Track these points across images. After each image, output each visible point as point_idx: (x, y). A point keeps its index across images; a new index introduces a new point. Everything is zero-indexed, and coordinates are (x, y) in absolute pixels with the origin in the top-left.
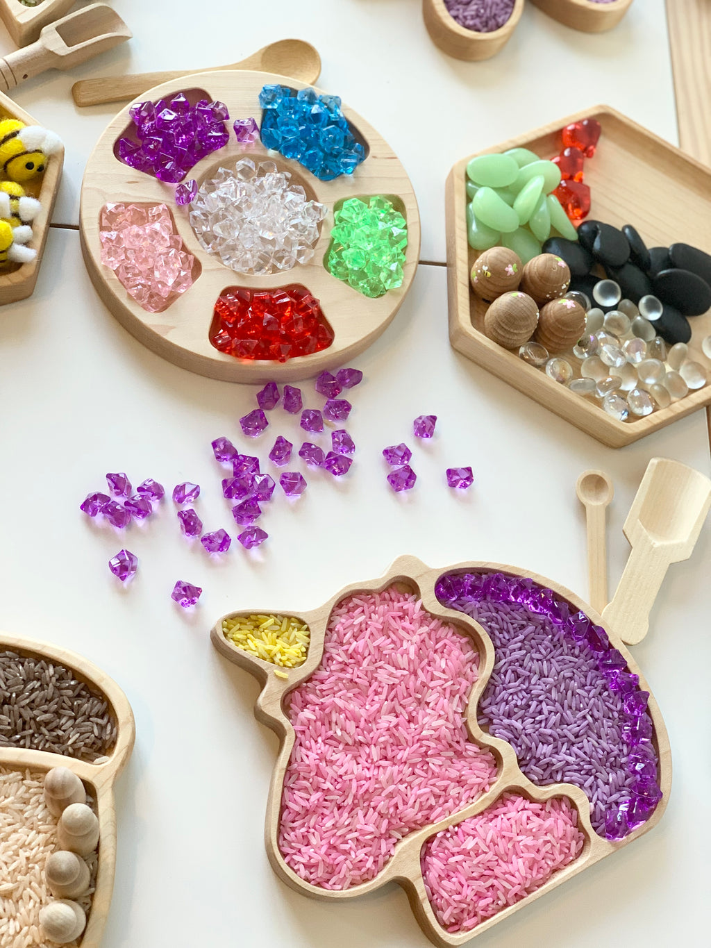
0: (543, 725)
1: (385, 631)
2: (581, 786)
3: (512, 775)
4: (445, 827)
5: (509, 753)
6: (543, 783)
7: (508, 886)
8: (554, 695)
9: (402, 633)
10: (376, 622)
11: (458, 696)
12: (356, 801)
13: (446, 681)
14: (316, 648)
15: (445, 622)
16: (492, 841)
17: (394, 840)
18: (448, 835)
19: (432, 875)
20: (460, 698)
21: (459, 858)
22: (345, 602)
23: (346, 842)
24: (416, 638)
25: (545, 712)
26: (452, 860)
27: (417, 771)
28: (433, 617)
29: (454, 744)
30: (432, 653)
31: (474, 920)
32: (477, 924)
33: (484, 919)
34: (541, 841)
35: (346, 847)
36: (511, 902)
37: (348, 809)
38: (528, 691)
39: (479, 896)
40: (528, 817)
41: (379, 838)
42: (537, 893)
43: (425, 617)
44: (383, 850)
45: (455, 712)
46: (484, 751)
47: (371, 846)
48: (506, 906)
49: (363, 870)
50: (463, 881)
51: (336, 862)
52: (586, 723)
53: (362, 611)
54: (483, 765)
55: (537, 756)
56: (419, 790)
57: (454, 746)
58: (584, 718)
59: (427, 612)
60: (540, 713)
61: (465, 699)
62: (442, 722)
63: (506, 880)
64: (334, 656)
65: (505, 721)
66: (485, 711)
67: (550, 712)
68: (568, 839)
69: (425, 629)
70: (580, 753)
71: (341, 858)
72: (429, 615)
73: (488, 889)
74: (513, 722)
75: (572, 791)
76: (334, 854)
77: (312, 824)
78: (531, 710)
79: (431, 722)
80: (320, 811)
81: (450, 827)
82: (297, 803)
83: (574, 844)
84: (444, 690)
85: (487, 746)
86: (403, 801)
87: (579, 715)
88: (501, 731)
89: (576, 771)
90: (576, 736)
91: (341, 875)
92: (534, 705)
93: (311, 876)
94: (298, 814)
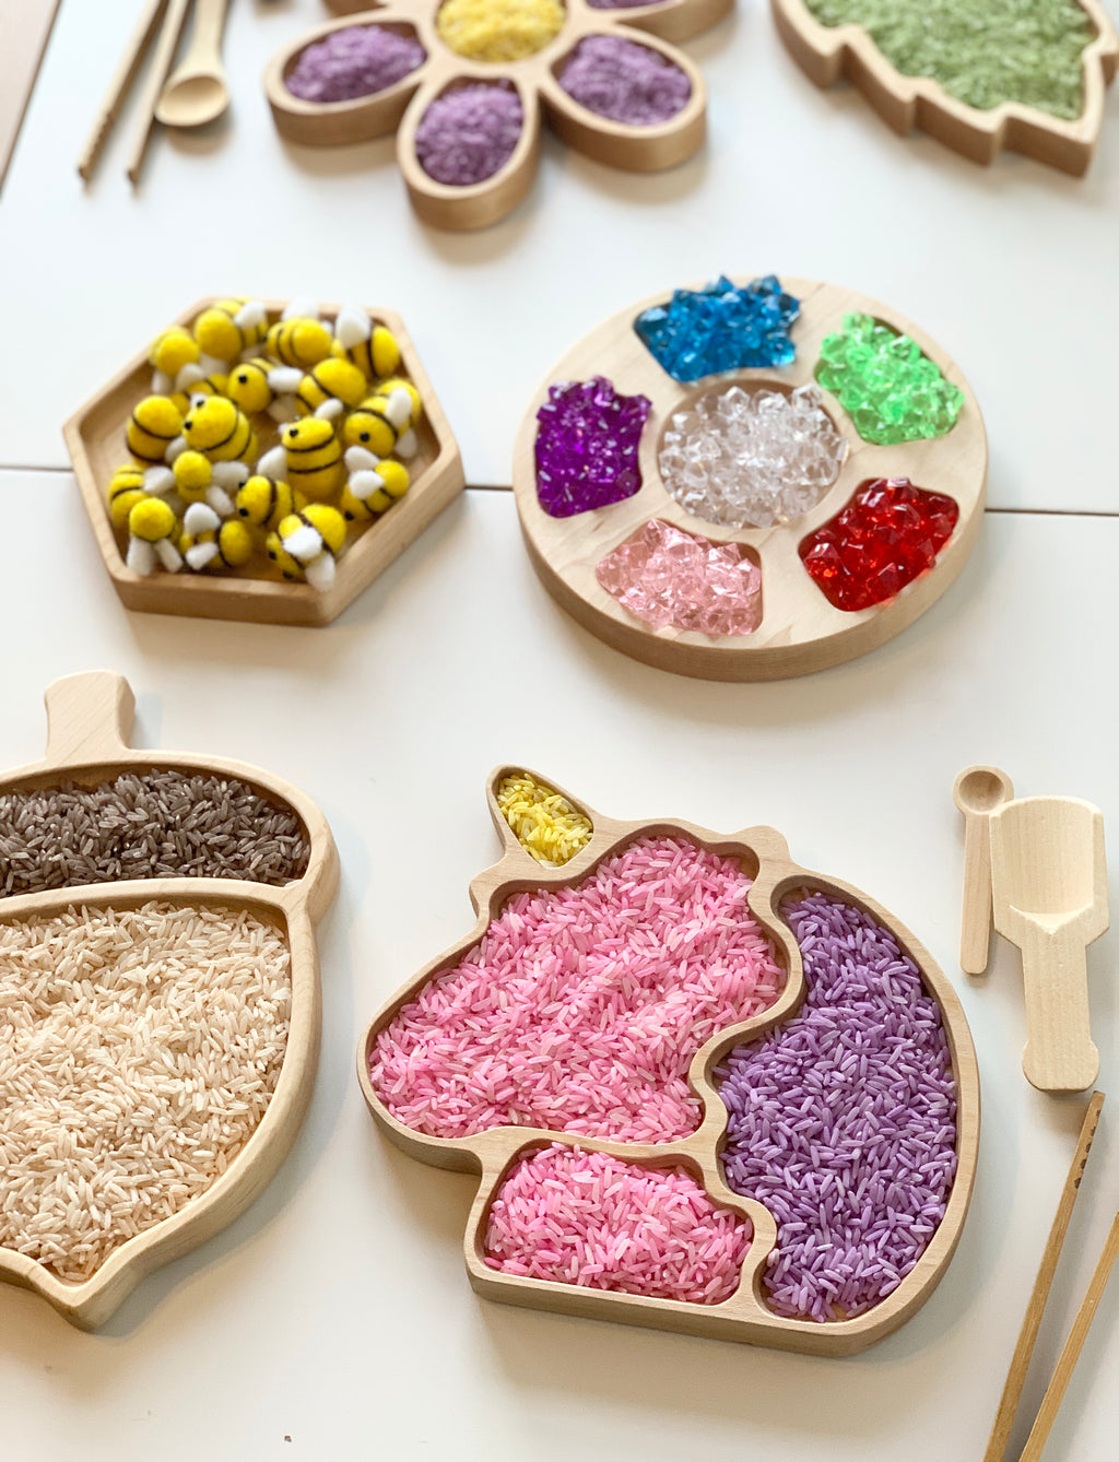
0: (789, 1121)
1: (682, 896)
2: (780, 1224)
3: (702, 1147)
4: (570, 1142)
5: (716, 1120)
6: (737, 1188)
7: (590, 1259)
8: (832, 1097)
9: (699, 909)
10: (682, 877)
11: (710, 1020)
12: (496, 1048)
13: (710, 993)
14: (583, 859)
15: (765, 933)
16: (613, 1196)
17: (505, 1119)
18: (568, 1154)
19: (511, 1186)
20: (713, 1024)
21: (558, 1185)
22: (656, 834)
23: (448, 1080)
24: (709, 925)
25: (804, 1108)
26: (549, 1182)
27: (592, 1064)
28: (751, 915)
29: (662, 1069)
30: (717, 953)
31: (523, 1268)
32: (523, 1275)
33: (535, 1276)
34: (674, 1242)
35: (444, 1083)
36: (581, 1280)
37: (479, 1049)
38: (802, 1071)
39: (548, 1244)
40: (679, 1204)
41: (490, 1104)
42: (620, 1296)
43: (742, 910)
44: (484, 1117)
45: (692, 1035)
46: (691, 1100)
47: (473, 1104)
48: (574, 1282)
49: (443, 1122)
50: (541, 1213)
51: (421, 1091)
52: (847, 1156)
53: (671, 859)
54: (677, 1116)
55: (751, 1150)
56: (579, 1086)
57: (660, 1069)
58: (850, 1150)
59: (747, 905)
60: (799, 1106)
61: (716, 1027)
62: (665, 1032)
63: (593, 1251)
64: (599, 884)
65: (745, 1085)
66: (731, 1061)
67: (810, 1113)
68: (715, 1270)
69: (732, 923)
70: (811, 1186)
71: (432, 1092)
72: (747, 909)
73: (565, 1246)
74: (753, 1093)
75: (763, 1220)
76: (425, 1081)
77: (429, 1035)
78: (787, 1094)
79: (651, 1024)
80: (447, 1028)
81: (577, 1147)
82: (431, 1004)
83: (717, 1281)
84: (699, 1002)
85: (699, 1097)
86: (550, 1082)
87: (848, 1142)
88: (729, 1092)
89: (790, 1203)
90: (824, 1164)
91: (416, 1109)
92: (797, 1090)
93: (383, 1085)
94: (423, 1016)
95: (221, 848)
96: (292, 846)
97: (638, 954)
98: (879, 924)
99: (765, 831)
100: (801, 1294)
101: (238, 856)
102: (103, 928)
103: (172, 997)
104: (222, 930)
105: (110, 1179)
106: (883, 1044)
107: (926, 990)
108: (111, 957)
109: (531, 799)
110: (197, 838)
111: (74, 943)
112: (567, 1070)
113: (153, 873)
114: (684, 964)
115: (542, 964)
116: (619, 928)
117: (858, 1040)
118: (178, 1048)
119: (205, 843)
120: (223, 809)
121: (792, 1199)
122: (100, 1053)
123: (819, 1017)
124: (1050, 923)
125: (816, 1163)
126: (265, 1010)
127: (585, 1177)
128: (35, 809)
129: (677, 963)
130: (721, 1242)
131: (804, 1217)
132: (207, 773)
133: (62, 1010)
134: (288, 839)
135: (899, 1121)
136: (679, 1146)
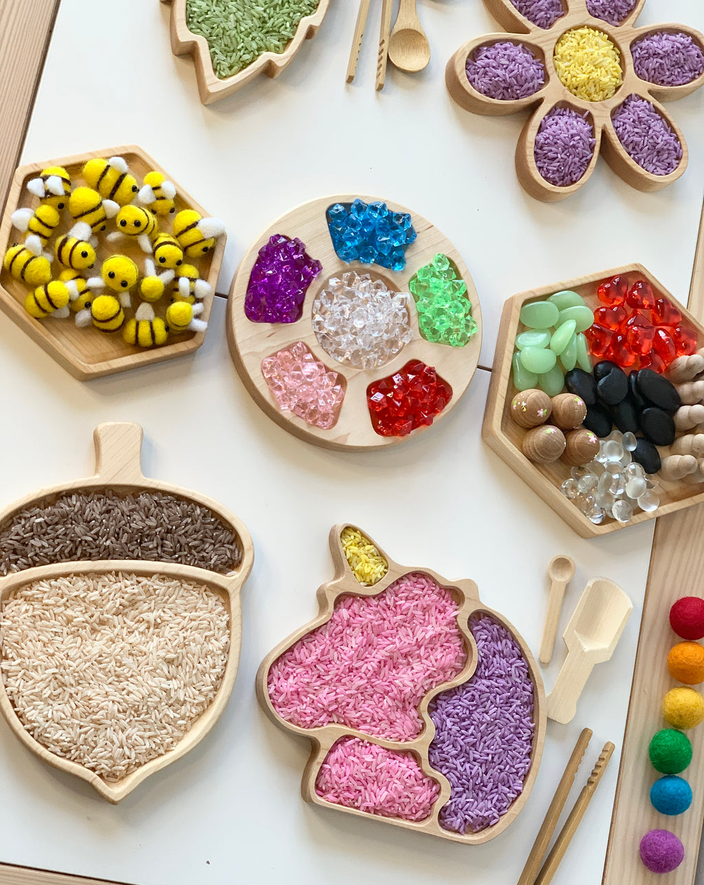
0: (462, 737)
1: (425, 610)
2: (453, 787)
3: (421, 745)
4: (363, 738)
5: (430, 734)
6: (434, 767)
7: (368, 799)
8: (482, 728)
9: (433, 619)
10: (426, 601)
11: (431, 680)
12: (330, 682)
13: (433, 666)
14: (383, 585)
15: (461, 636)
16: (381, 769)
17: (331, 720)
18: (361, 744)
19: (334, 756)
20: (432, 682)
21: (355, 759)
22: (418, 575)
23: (306, 697)
24: (438, 629)
25: (470, 731)
26: (351, 758)
27: (375, 696)
28: (457, 627)
29: (407, 703)
30: (439, 644)
31: (335, 799)
32: (334, 802)
33: (340, 803)
34: (406, 793)
35: (305, 699)
36: (362, 808)
37: (322, 682)
38: (471, 712)
39: (348, 789)
40: (410, 776)
41: (325, 711)
42: (379, 817)
43: (453, 623)
44: (321, 719)
45: (423, 687)
46: (419, 720)
47: (317, 711)
48: (358, 808)
49: (303, 719)
50: (348, 774)
51: (292, 702)
52: (486, 758)
53: (423, 589)
54: (411, 727)
55: (444, 750)
56: (367, 708)
57: (406, 703)
58: (488, 755)
59: (456, 621)
60: (467, 730)
61: (434, 684)
62: (411, 685)
63: (370, 795)
64: (387, 598)
65: (444, 716)
66: (438, 702)
67: (472, 734)
68: (421, 808)
69: (447, 629)
70: (468, 771)
71: (297, 702)
72: (456, 624)
73: (356, 790)
74: (448, 720)
75: (445, 785)
76: (295, 697)
77: (298, 671)
78: (463, 724)
79: (405, 679)
80: (308, 669)
81: (366, 741)
82: (300, 654)
83: (421, 812)
84: (428, 670)
85: (423, 719)
86: (355, 705)
87: (487, 751)
88: (437, 719)
89: (457, 777)
90: (475, 760)
91: (289, 711)
92: (467, 722)
93: (274, 696)
94: (295, 659)
95: (195, 547)
96: (232, 551)
97: (403, 640)
98: (514, 639)
99: (469, 582)
100: (457, 822)
101: (205, 554)
102: (130, 587)
103: (167, 632)
104: (193, 595)
105: (135, 732)
106: (507, 702)
107: (529, 675)
108: (133, 603)
109: (358, 544)
110: (183, 540)
111: (115, 592)
112: (363, 698)
113: (159, 558)
114: (423, 648)
115: (356, 640)
116: (394, 624)
117: (498, 699)
118: (170, 662)
119: (187, 544)
120: (198, 525)
121: (459, 776)
122: (128, 661)
123: (482, 684)
124: (587, 647)
125: (472, 759)
126: (215, 646)
127: (369, 758)
128: (95, 508)
129: (419, 647)
130: (424, 795)
131: (463, 784)
132: (189, 501)
133: (108, 632)
134: (231, 547)
135: (509, 742)
136: (412, 744)
